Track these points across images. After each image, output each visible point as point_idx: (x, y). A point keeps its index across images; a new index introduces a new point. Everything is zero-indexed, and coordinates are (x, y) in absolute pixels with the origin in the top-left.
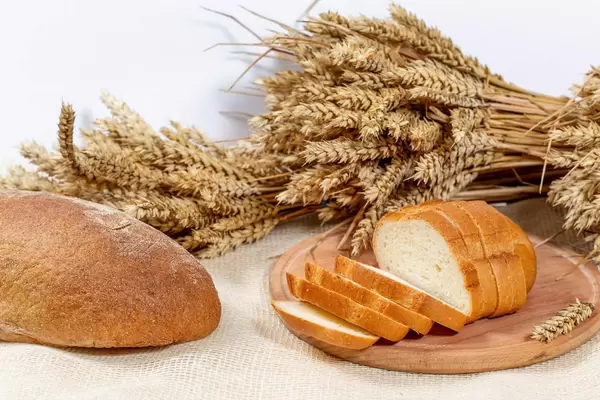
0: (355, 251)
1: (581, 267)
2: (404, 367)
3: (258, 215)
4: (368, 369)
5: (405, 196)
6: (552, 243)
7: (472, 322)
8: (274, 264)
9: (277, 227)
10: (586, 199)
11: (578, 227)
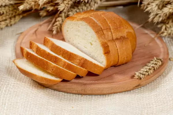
0: (54, 32)
1: (156, 39)
2: (74, 92)
3: (12, 14)
4: (58, 93)
5: (78, 7)
6: (143, 27)
7: (107, 69)
8: (19, 37)
9: (22, 18)
10: (159, 8)
11: (155, 21)
